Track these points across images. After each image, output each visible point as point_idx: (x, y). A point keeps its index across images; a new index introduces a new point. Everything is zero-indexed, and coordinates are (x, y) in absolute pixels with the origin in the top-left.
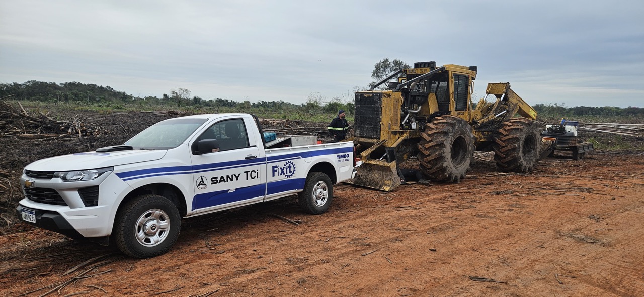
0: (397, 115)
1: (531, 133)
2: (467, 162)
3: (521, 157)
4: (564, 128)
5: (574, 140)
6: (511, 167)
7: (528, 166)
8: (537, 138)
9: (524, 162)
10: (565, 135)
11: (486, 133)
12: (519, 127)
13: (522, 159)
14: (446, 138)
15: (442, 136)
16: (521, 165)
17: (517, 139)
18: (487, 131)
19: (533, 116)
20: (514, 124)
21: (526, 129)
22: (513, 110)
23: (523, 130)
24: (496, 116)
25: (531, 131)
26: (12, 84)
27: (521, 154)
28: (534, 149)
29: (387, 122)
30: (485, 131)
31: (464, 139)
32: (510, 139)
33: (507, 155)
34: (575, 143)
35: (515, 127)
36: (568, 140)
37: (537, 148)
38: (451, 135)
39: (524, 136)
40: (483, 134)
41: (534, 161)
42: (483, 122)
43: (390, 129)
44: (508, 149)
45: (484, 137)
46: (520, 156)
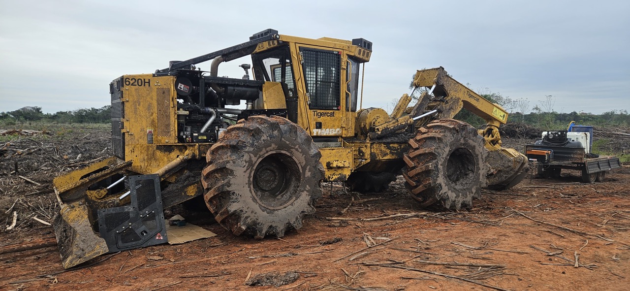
0: (168, 117)
1: (464, 144)
2: (301, 198)
3: (443, 185)
4: (566, 135)
5: (580, 154)
6: (429, 202)
7: (461, 200)
8: (477, 153)
9: (450, 193)
10: (567, 146)
11: (396, 145)
12: (438, 135)
13: (445, 189)
14: (234, 157)
15: (229, 154)
16: (444, 199)
17: (432, 156)
18: (397, 143)
19: (501, 118)
20: (431, 130)
21: (449, 138)
22: (451, 108)
23: (444, 141)
24: (414, 119)
25: (462, 141)
26: (91, 109)
27: (441, 180)
28: (473, 171)
29: (142, 130)
30: (393, 143)
31: (290, 157)
32: (420, 155)
33: (419, 182)
34: (581, 159)
35: (431, 135)
36: (570, 153)
37: (479, 169)
38: (248, 152)
39: (447, 150)
40: (389, 148)
41: (474, 191)
42: (386, 129)
43: (151, 141)
44: (417, 172)
45: (391, 153)
46: (440, 185)
